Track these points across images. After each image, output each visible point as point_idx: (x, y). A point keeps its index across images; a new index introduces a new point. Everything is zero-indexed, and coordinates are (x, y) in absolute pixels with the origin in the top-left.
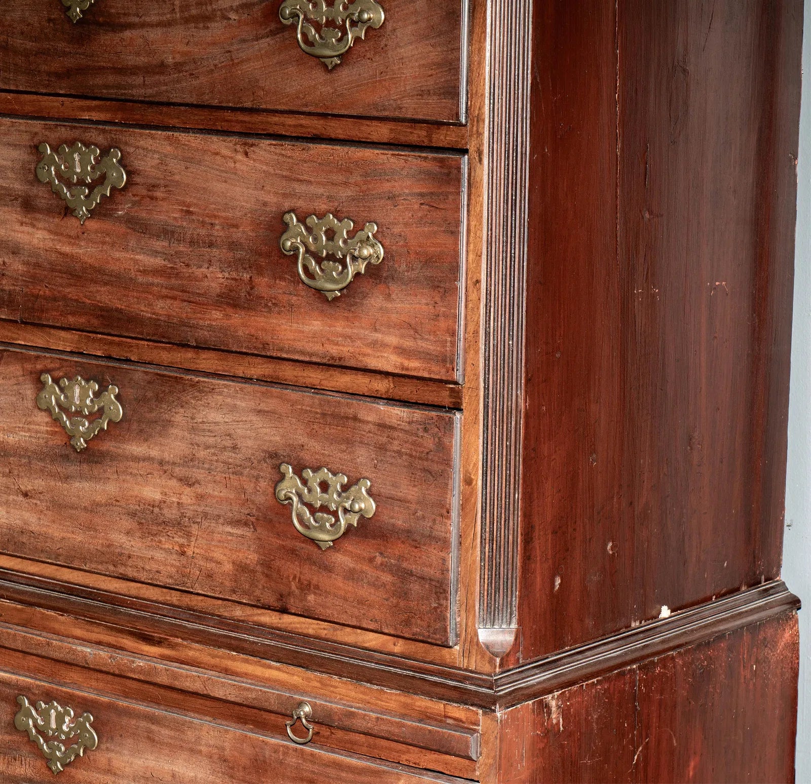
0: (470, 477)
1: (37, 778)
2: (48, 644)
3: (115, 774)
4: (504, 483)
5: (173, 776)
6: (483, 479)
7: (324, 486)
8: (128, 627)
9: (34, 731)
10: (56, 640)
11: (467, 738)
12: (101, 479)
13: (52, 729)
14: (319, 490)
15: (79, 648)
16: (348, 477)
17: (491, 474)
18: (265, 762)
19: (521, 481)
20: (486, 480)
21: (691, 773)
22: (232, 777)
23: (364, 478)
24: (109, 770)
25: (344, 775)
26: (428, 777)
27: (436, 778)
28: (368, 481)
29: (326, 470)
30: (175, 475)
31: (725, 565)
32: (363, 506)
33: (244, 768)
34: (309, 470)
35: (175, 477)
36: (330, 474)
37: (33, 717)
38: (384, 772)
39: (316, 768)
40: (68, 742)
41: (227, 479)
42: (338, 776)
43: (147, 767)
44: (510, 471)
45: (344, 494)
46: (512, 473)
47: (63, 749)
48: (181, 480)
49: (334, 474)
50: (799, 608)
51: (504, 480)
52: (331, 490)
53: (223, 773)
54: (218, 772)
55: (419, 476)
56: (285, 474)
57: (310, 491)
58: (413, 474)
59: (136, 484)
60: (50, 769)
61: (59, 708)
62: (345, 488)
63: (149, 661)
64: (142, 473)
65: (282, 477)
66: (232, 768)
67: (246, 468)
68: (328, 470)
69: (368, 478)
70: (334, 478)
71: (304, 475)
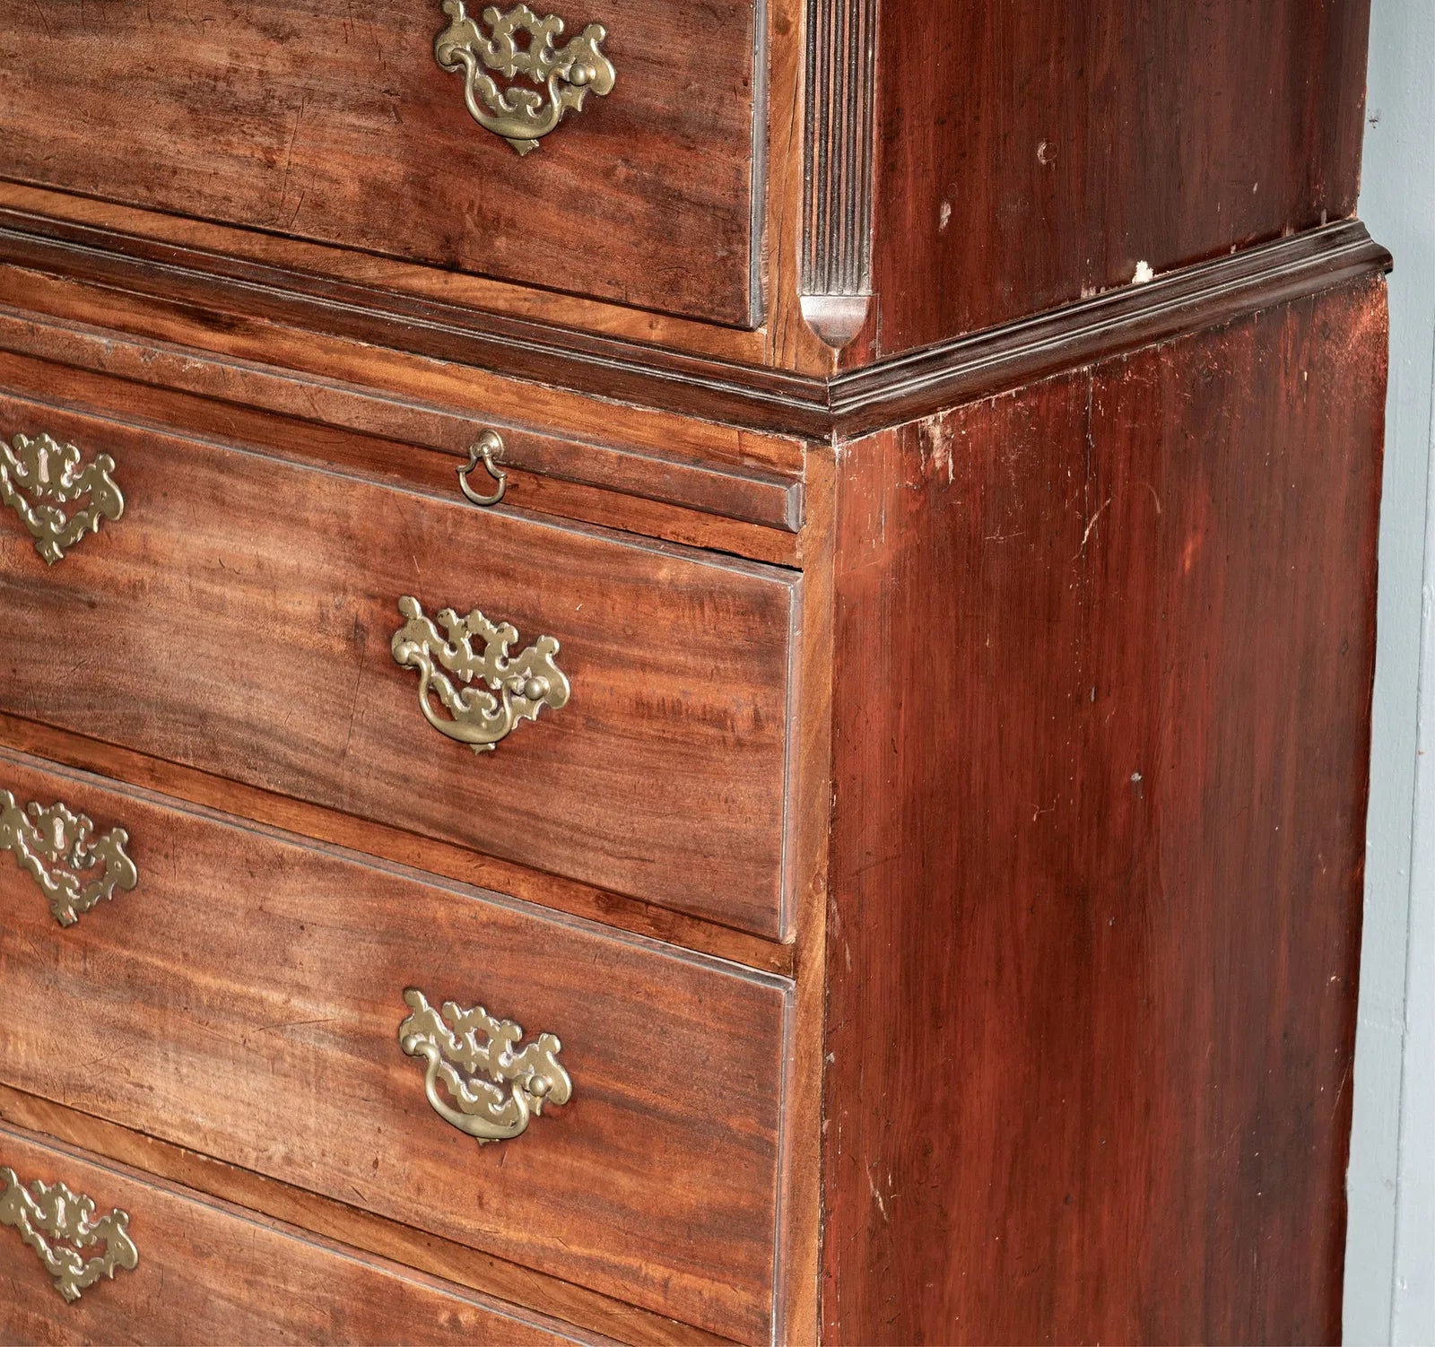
0: (785, 18)
1: (19, 571)
2: (32, 331)
3: (156, 563)
4: (847, 29)
5: (260, 566)
6: (808, 23)
7: (524, 39)
8: (174, 298)
9: (10, 488)
10: (46, 323)
11: (779, 491)
12: (120, 29)
13: (42, 484)
14: (513, 45)
15: (88, 338)
16: (566, 21)
17: (823, 14)
18: (421, 538)
19: (878, 27)
20: (815, 23)
21: (1188, 564)
22: (363, 566)
23: (594, 23)
24: (144, 557)
25: (561, 560)
26: (712, 562)
27: (726, 565)
28: (601, 28)
29: (525, 9)
30: (254, 20)
31: (1255, 189)
32: (592, 73)
33: (385, 550)
34: (495, 9)
35: (254, 24)
36: (533, 16)
37: (7, 463)
38: (632, 554)
39: (511, 548)
40: (71, 507)
41: (348, 27)
42: (551, 562)
43: (213, 551)
44: (858, 7)
45: (558, 53)
46: (862, 11)
47: (62, 519)
48: (265, 30)
49: (541, 16)
50: (1389, 270)
51: (847, 25)
52: (535, 44)
53: (348, 560)
54: (339, 558)
55: (694, 17)
56: (450, 16)
57: (497, 47)
58: (681, 13)
59: (183, 37)
60: (40, 556)
61: (55, 446)
62: (561, 41)
63: (211, 359)
64: (193, 17)
65: (447, 22)
66: (364, 550)
67: (381, 6)
68: (530, 8)
69: (600, 23)
70: (540, 24)
71: (487, 18)
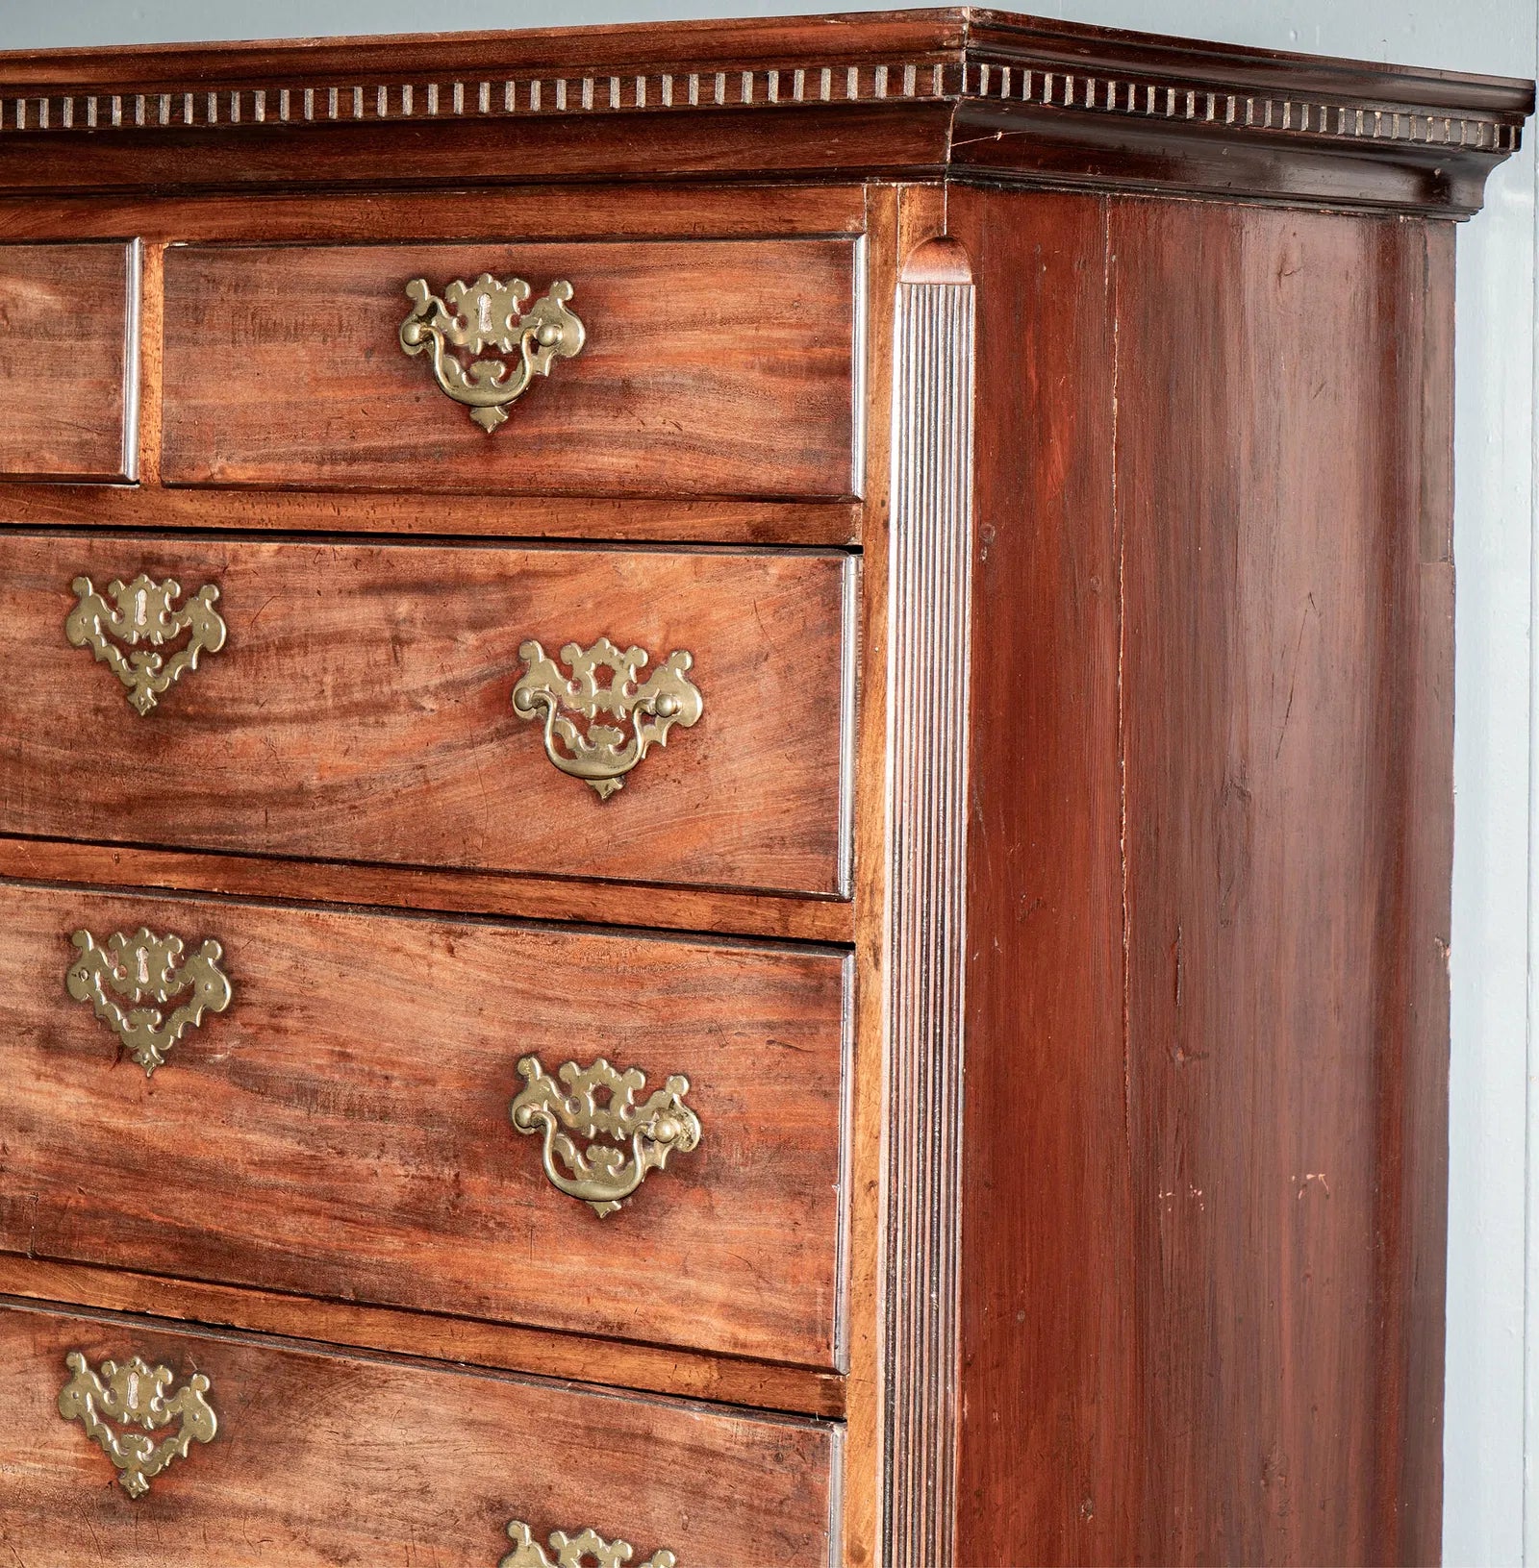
0: (860, 1547)
4: (923, 1557)
6: (884, 1551)
12: (174, 1550)
16: (634, 1546)
17: (899, 1541)
19: (954, 1554)
20: (890, 1552)
23: (664, 1549)
28: (671, 1554)
29: (593, 1534)
30: (313, 1542)
34: (562, 1533)
35: (313, 1546)
36: (600, 1540)
41: (409, 1550)
44: (934, 1534)
46: (938, 1539)
48: (323, 1552)
49: (609, 1541)
51: (923, 1553)
55: (766, 1545)
56: (516, 1540)
58: (754, 1541)
59: (239, 1559)
64: (250, 1538)
65: (512, 1546)
67: (445, 1529)
68: (598, 1532)
69: (670, 1549)
70: (608, 1549)
71: (553, 1542)
